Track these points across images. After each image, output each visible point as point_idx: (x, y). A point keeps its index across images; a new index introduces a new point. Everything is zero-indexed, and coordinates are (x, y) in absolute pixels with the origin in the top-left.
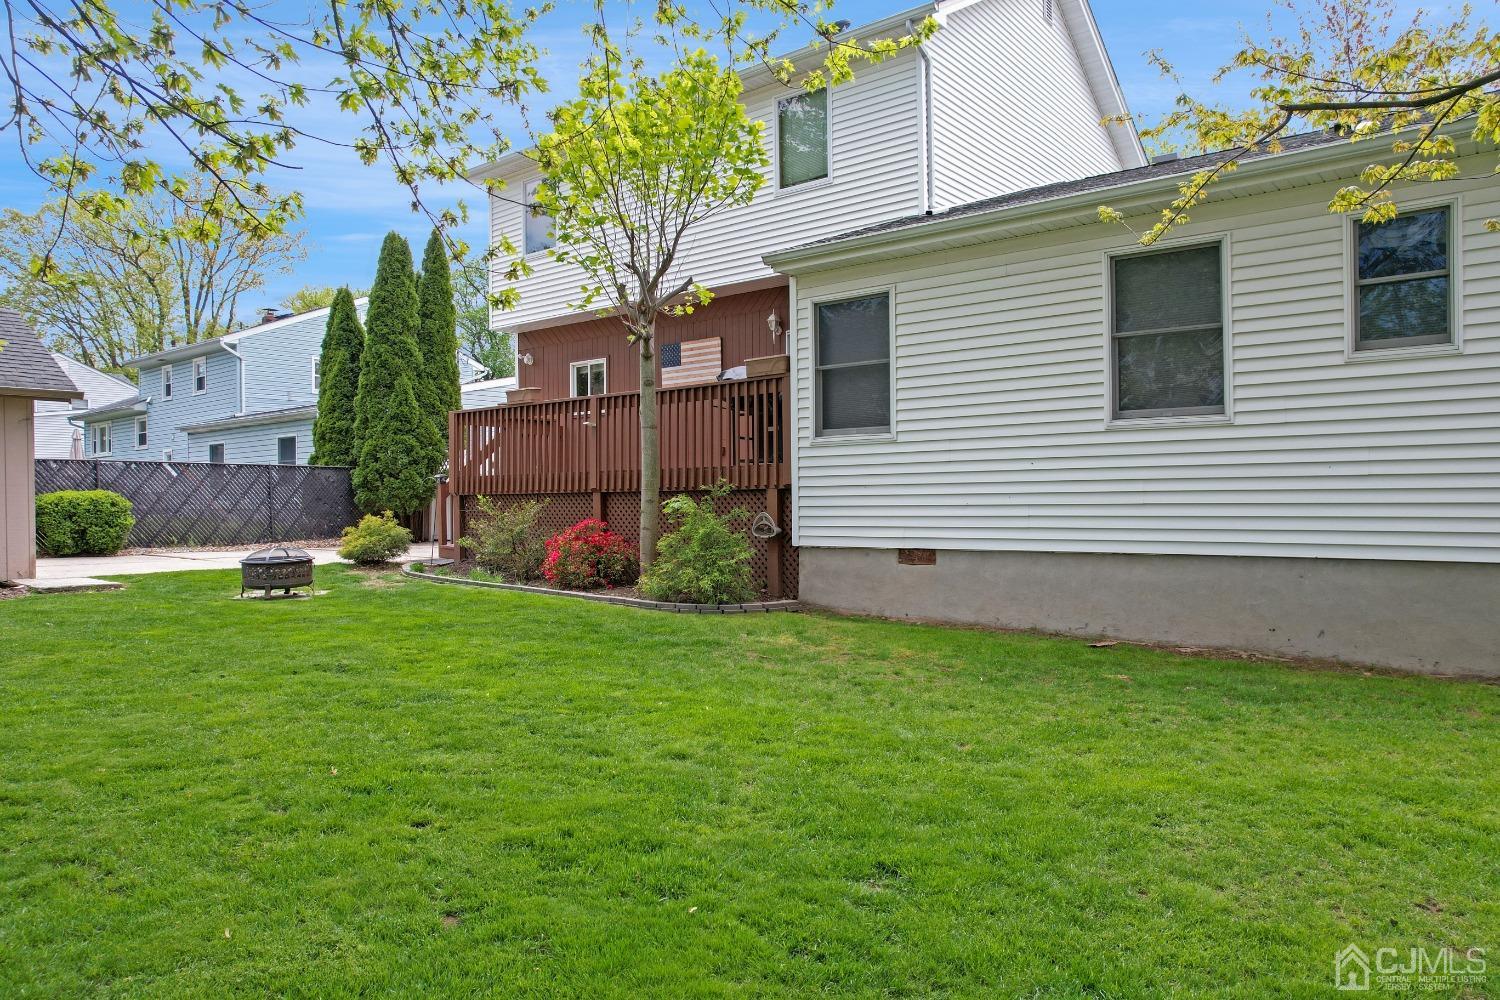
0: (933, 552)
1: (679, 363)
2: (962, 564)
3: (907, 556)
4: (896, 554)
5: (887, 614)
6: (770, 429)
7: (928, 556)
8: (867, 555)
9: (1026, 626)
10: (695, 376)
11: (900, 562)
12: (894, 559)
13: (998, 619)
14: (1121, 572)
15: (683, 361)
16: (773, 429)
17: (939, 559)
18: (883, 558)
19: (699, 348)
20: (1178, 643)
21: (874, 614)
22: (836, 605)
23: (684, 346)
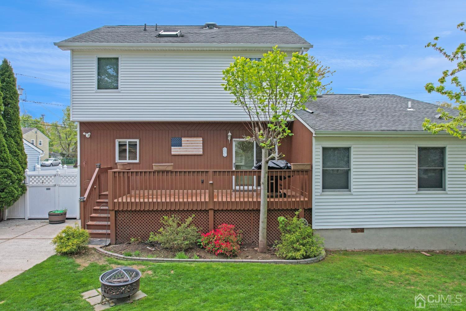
0: (363, 229)
1: (181, 146)
2: (373, 232)
3: (354, 230)
4: (351, 230)
5: (347, 249)
6: (272, 181)
7: (362, 230)
8: (340, 230)
9: (392, 248)
10: (189, 151)
11: (352, 232)
12: (350, 231)
13: (384, 247)
14: (419, 232)
15: (183, 145)
16: (274, 181)
17: (365, 231)
18: (346, 231)
19: (192, 141)
20: (433, 250)
21: (343, 249)
22: (329, 247)
23: (183, 139)
